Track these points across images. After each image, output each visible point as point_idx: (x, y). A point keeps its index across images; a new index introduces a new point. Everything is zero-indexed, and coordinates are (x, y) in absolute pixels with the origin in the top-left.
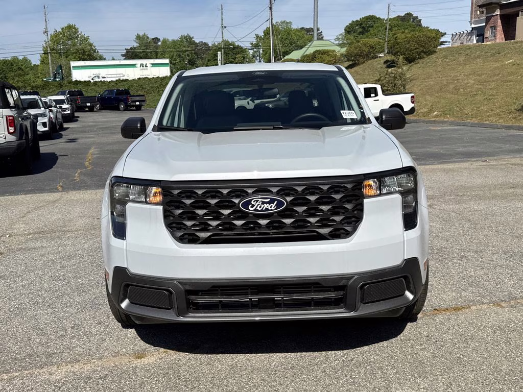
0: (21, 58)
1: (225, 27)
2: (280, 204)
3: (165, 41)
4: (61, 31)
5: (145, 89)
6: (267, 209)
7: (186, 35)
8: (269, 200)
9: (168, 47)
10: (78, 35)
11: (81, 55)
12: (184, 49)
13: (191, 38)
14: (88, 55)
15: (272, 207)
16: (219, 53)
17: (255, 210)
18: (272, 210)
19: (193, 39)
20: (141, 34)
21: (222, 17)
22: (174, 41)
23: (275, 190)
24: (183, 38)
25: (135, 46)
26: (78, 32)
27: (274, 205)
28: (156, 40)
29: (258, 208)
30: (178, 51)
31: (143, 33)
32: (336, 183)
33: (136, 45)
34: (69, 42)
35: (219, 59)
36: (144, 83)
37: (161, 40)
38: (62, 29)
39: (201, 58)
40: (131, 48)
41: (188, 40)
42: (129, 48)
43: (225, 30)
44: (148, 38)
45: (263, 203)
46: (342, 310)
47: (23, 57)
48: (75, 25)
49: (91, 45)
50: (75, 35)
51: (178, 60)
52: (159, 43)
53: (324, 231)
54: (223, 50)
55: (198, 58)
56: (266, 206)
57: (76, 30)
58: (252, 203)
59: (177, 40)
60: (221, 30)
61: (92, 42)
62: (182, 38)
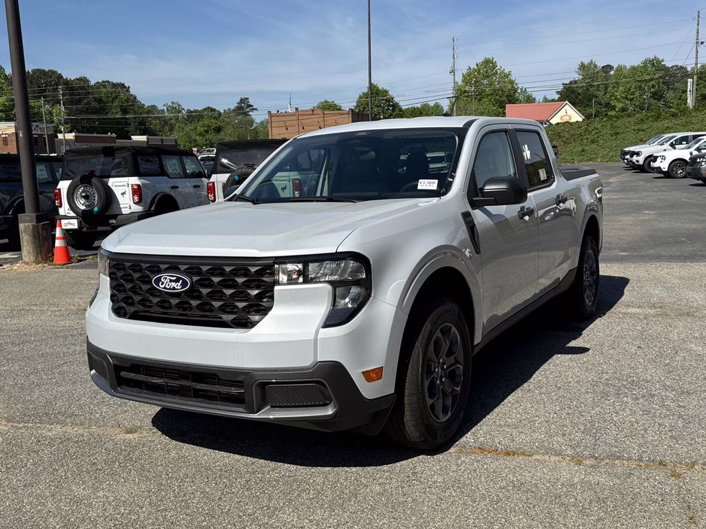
0: (432, 104)
1: (702, 43)
2: (184, 284)
3: (620, 69)
4: (476, 67)
5: (564, 137)
6: (174, 288)
7: (652, 57)
8: (175, 278)
9: (624, 77)
10: (496, 72)
11: (498, 97)
12: (648, 77)
13: (659, 62)
14: (507, 96)
15: (178, 286)
16: (690, 80)
17: (165, 288)
18: (178, 289)
19: (663, 63)
20: (586, 62)
21: (698, 29)
22: (633, 68)
23: (183, 268)
24: (648, 62)
25: (576, 79)
26: (497, 66)
27: (179, 284)
28: (608, 68)
29: (167, 286)
30: (639, 81)
31: (590, 61)
32: (241, 265)
33: (577, 77)
34: (485, 82)
35: (688, 90)
36: (563, 130)
37: (615, 67)
38: (477, 65)
39: (673, 89)
40: (571, 82)
41: (655, 64)
42: (568, 82)
43: (701, 48)
44: (596, 66)
45: (171, 281)
46: (241, 410)
47: (434, 102)
48: (493, 58)
49: (512, 82)
50: (492, 70)
51: (637, 94)
52: (612, 73)
53: (228, 318)
54: (695, 77)
55: (669, 88)
56: (173, 284)
57: (494, 66)
58: (162, 280)
59: (638, 66)
60: (695, 47)
61: (514, 79)
62: (645, 62)
